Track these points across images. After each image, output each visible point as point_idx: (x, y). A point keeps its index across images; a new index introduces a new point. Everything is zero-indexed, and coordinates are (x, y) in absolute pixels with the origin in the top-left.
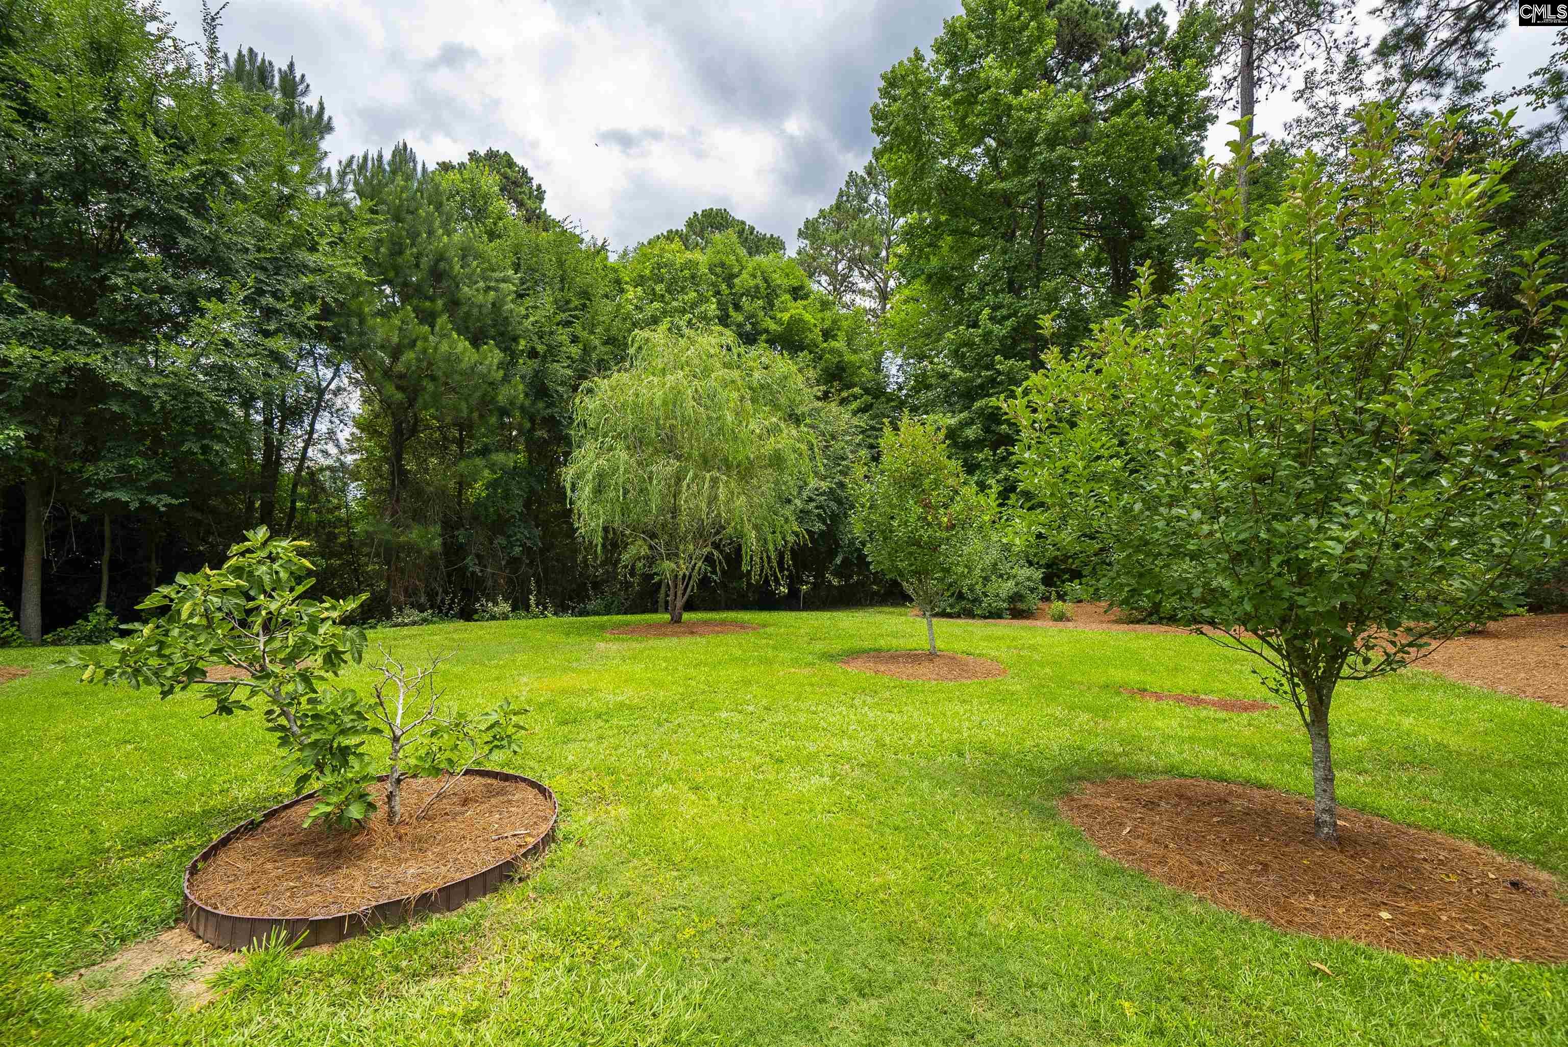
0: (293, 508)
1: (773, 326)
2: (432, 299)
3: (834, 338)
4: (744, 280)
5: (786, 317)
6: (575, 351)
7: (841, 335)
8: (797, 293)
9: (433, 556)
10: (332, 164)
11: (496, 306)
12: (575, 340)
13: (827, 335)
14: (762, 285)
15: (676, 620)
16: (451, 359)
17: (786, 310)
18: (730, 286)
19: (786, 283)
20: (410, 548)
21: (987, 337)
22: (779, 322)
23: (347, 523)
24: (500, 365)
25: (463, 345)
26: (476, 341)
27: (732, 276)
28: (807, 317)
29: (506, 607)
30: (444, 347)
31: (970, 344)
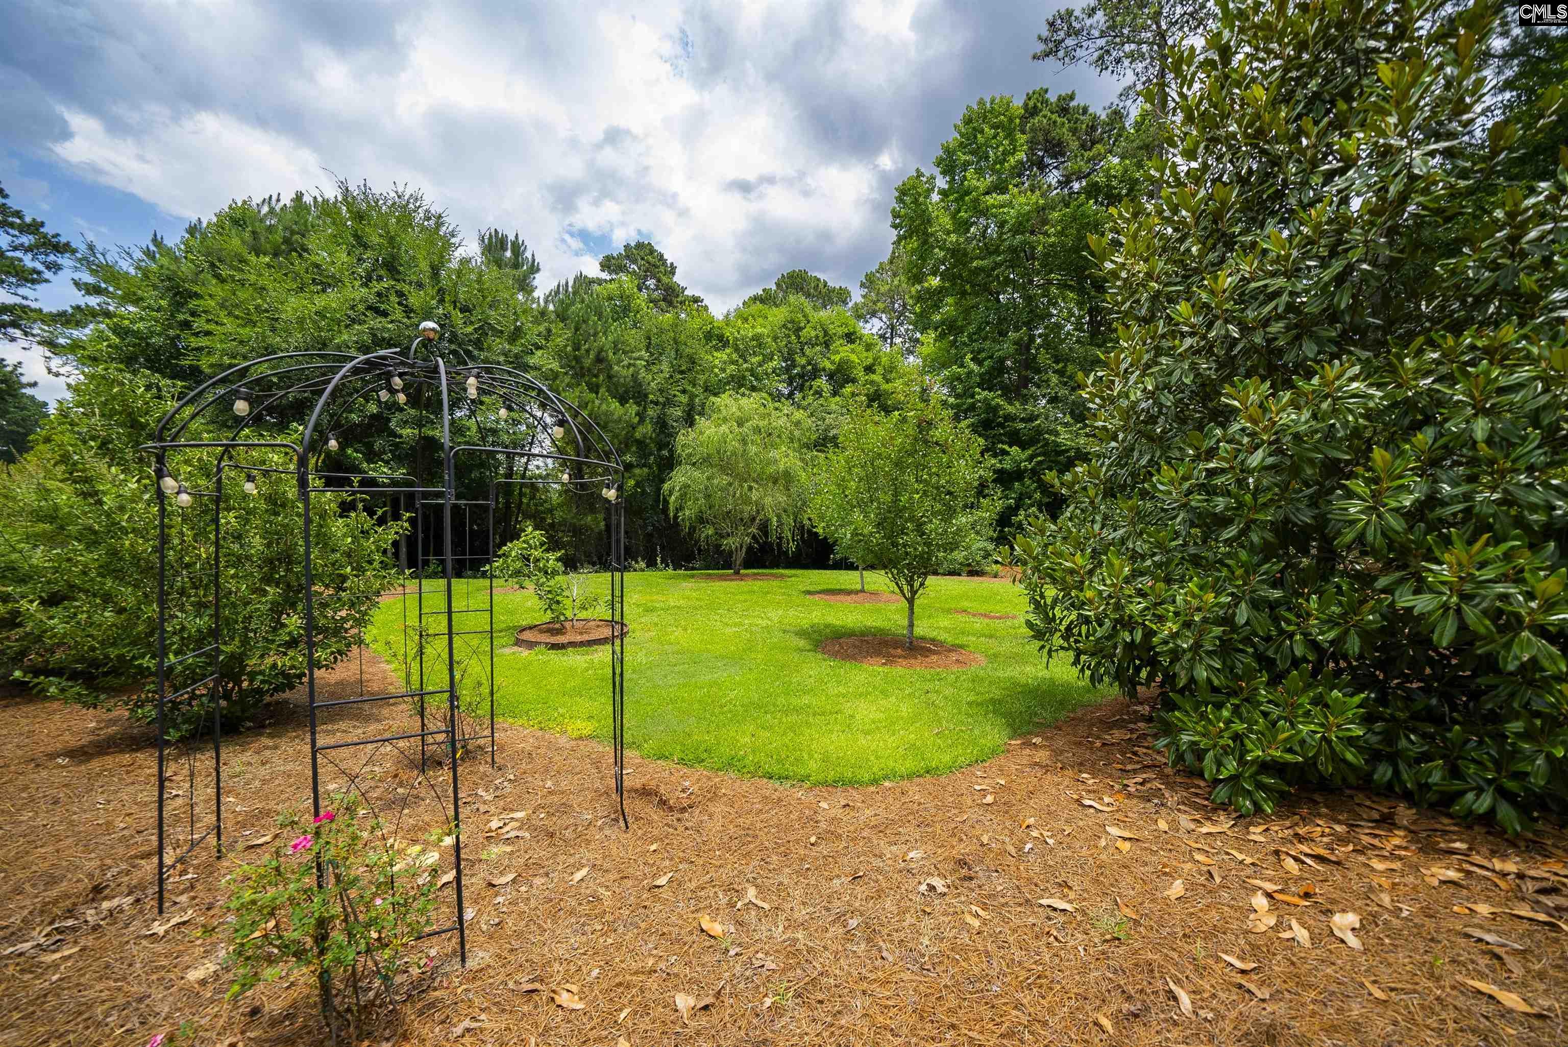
0: (521, 502)
1: (828, 365)
2: (596, 376)
3: (874, 372)
4: (808, 332)
5: (837, 358)
6: (684, 399)
7: (879, 370)
8: (850, 337)
9: (600, 533)
10: (539, 293)
11: (634, 376)
12: (684, 392)
13: (869, 369)
14: (821, 334)
15: (737, 573)
16: (607, 414)
17: (838, 352)
18: (799, 337)
19: (841, 331)
20: (588, 528)
21: (970, 373)
22: (833, 363)
23: (551, 511)
24: (637, 414)
25: (615, 405)
26: (623, 401)
27: (800, 329)
28: (853, 357)
29: (643, 565)
30: (604, 407)
31: (959, 379)
